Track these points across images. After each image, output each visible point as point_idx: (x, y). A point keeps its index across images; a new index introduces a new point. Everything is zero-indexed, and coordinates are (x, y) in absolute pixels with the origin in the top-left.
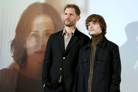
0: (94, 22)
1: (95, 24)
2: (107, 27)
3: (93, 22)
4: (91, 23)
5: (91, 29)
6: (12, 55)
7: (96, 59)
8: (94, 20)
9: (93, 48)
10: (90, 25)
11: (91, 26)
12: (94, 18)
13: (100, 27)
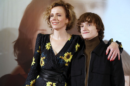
0: (89, 23)
1: (89, 25)
2: (105, 29)
3: (87, 22)
4: (84, 24)
5: (85, 32)
6: (16, 58)
7: (91, 71)
8: (89, 20)
9: (87, 56)
10: (83, 26)
11: (85, 28)
12: (89, 18)
13: (97, 29)
